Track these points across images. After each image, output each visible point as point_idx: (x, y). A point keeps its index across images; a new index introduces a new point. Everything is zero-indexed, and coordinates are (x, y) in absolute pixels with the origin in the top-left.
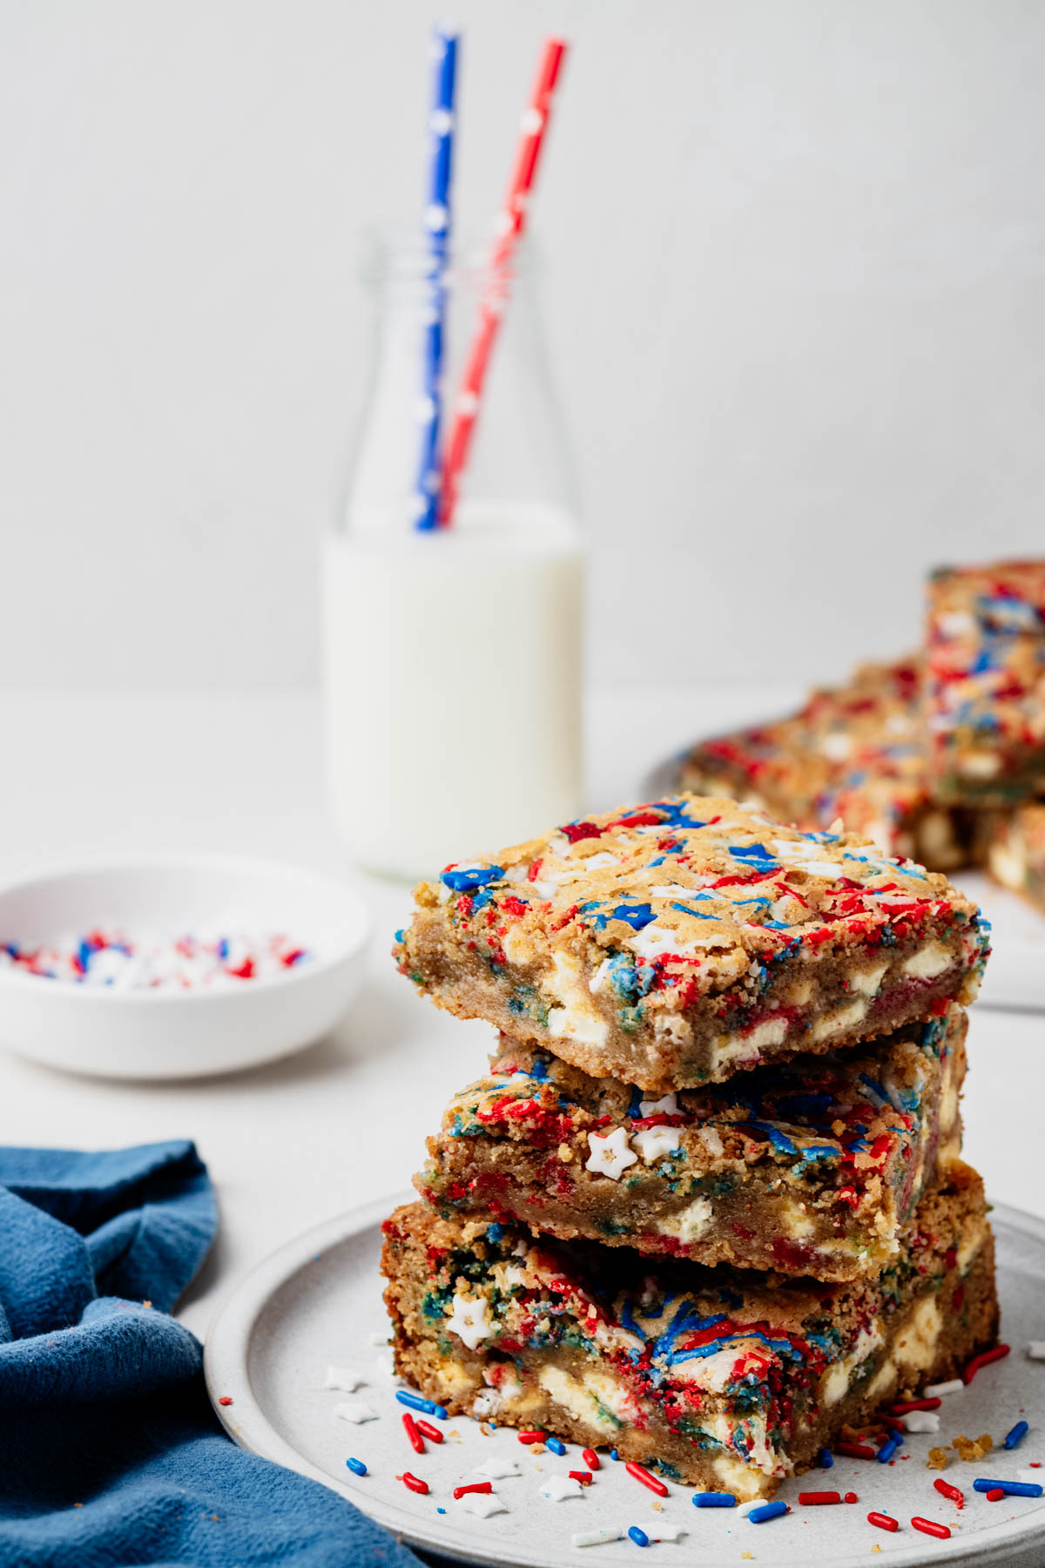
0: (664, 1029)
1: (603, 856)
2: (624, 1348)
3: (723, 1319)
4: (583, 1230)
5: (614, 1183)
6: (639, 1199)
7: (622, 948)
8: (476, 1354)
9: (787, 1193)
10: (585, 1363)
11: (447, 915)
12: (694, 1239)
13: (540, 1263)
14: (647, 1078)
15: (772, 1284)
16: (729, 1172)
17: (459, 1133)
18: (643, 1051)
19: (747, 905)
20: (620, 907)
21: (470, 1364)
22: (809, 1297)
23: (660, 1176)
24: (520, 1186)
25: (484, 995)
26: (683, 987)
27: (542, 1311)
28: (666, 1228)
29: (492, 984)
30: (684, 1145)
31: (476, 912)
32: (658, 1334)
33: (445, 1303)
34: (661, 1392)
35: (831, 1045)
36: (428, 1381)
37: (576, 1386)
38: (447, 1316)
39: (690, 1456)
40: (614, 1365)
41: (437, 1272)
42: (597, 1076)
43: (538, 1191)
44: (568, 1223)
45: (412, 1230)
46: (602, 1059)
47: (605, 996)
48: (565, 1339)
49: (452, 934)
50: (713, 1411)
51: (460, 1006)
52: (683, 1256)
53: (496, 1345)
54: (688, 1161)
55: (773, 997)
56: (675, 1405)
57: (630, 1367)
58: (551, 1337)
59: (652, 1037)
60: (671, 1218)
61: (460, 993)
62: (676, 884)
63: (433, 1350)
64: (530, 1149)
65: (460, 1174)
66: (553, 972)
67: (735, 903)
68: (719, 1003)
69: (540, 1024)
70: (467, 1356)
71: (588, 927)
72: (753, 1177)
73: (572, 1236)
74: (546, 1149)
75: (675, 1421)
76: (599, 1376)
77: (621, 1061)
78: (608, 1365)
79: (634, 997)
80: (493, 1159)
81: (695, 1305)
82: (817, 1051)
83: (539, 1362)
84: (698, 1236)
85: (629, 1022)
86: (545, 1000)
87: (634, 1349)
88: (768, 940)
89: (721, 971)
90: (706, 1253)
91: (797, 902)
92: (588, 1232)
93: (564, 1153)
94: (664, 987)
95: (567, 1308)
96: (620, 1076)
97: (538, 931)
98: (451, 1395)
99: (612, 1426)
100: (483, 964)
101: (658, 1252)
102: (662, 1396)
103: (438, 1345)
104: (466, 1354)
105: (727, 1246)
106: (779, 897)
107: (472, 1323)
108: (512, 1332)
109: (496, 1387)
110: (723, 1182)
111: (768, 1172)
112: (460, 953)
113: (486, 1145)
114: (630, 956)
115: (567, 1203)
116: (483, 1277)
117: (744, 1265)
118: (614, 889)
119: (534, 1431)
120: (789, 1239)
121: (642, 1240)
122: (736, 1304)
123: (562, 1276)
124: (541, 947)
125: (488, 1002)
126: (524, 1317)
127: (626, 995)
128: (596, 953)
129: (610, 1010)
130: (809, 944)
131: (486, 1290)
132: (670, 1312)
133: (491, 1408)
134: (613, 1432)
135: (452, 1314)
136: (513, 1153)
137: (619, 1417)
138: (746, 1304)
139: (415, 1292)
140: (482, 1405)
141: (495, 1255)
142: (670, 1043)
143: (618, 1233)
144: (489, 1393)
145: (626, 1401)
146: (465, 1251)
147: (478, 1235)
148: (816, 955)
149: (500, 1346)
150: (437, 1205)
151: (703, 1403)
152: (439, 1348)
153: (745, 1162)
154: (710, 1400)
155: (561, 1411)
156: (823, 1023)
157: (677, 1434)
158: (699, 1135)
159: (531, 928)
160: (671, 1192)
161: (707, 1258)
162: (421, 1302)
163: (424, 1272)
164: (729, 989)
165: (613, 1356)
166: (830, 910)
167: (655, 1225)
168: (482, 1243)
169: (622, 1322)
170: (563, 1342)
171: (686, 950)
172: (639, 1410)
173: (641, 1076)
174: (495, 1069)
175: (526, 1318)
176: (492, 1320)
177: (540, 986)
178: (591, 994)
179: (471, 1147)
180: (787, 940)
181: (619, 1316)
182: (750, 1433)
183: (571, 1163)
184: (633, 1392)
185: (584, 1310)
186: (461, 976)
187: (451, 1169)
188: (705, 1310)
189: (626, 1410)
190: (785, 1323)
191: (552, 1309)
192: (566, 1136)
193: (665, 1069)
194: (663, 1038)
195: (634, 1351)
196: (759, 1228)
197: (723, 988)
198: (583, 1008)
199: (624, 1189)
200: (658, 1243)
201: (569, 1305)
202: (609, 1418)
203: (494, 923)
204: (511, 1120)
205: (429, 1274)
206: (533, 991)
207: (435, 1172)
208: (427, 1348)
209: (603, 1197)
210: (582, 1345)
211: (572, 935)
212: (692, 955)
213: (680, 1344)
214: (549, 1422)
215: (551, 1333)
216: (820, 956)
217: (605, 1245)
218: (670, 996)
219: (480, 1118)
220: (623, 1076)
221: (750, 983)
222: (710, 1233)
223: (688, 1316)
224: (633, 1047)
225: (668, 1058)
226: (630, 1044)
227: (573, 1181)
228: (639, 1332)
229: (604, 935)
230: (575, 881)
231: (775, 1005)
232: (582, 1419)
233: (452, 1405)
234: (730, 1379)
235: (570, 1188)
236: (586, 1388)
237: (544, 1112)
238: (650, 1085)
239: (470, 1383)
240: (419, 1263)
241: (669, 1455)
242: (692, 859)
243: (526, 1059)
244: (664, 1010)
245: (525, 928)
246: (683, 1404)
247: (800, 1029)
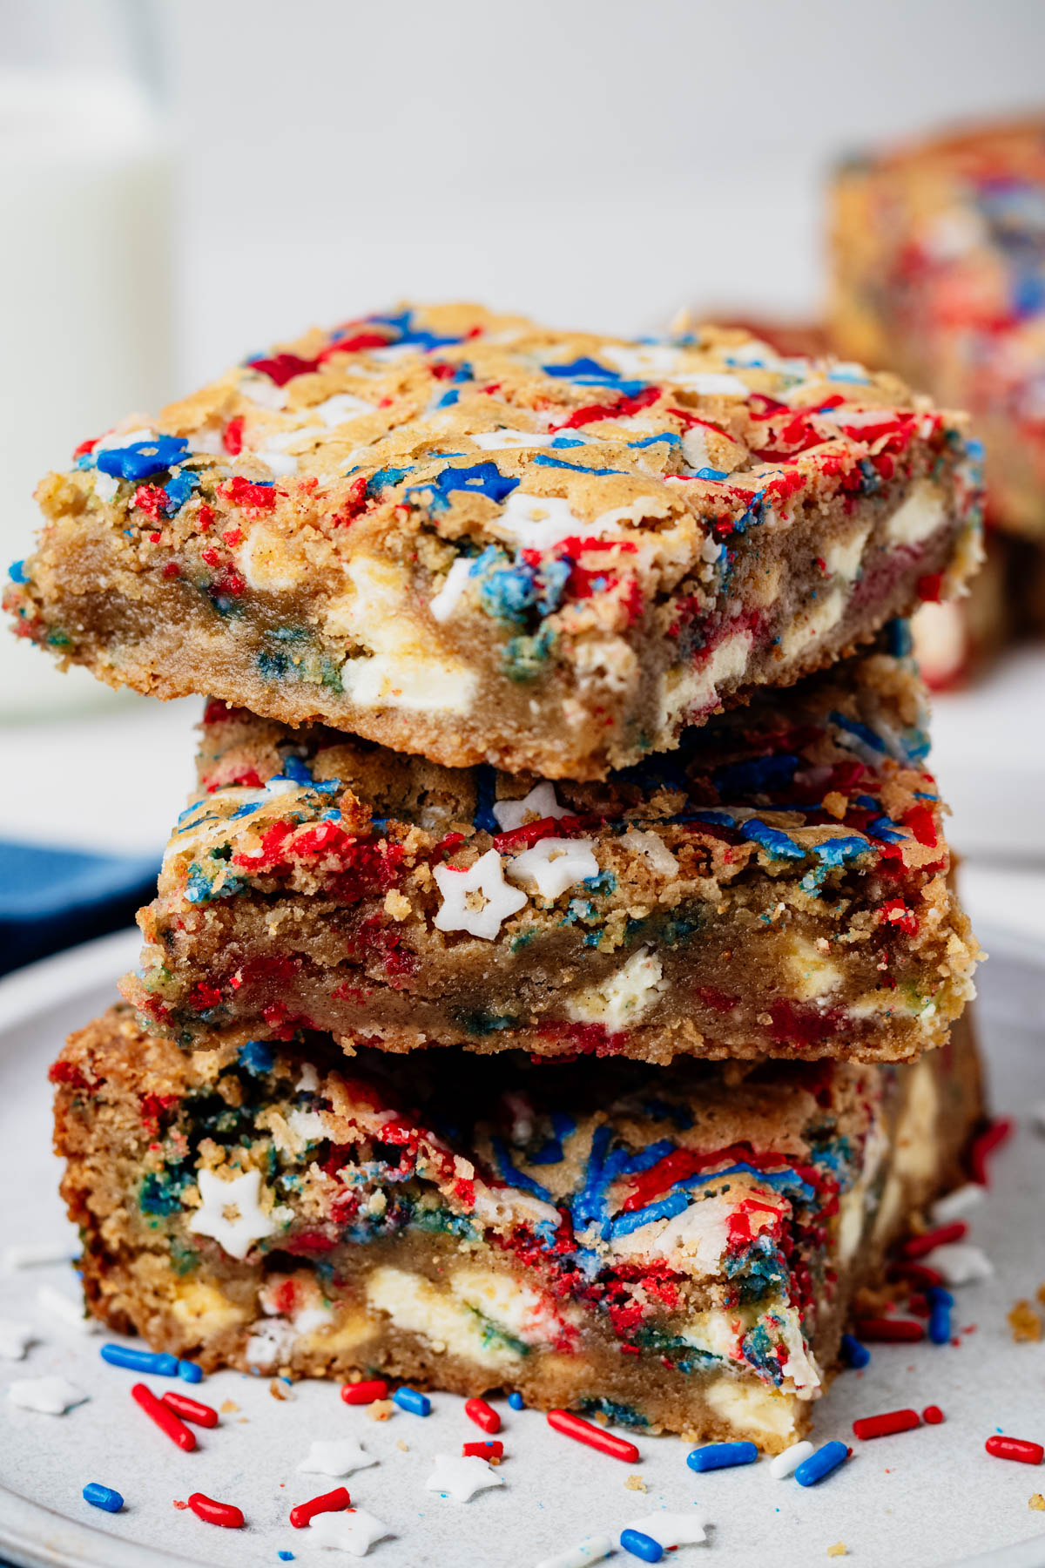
0: (593, 667)
1: (338, 402)
2: (526, 1222)
3: (672, 1148)
4: (434, 1033)
5: (488, 946)
6: (531, 967)
7: (482, 538)
8: (247, 1266)
9: (793, 925)
10: (454, 1257)
11: (110, 524)
12: (632, 1023)
13: (353, 1099)
14: (564, 757)
15: (734, 1078)
16: (693, 900)
17: (206, 895)
18: (554, 711)
19: (652, 446)
20: (445, 472)
21: (233, 1286)
22: (796, 1092)
23: (569, 924)
24: (319, 973)
25: (205, 653)
26: (623, 590)
27: (370, 1178)
28: (582, 1010)
29: (217, 632)
30: (608, 866)
31: (177, 510)
32: (570, 1189)
33: (182, 1187)
34: (601, 1286)
35: (801, 669)
36: (155, 1323)
37: (438, 1297)
38: (187, 1208)
39: (661, 1387)
40: (511, 1253)
41: (162, 1135)
42: (459, 765)
43: (351, 976)
44: (407, 1024)
45: (111, 1071)
46: (465, 735)
47: (468, 625)
48: (416, 1220)
49: (128, 555)
50: (707, 1305)
51: (155, 677)
52: (612, 1053)
53: (283, 1246)
54: (620, 893)
55: (736, 596)
56: (628, 1305)
57: (540, 1252)
58: (390, 1220)
59: (571, 683)
60: (589, 992)
61: (152, 656)
62: (504, 428)
63: (163, 1269)
64: (331, 906)
65: (208, 965)
66: (346, 597)
67: (632, 445)
68: (670, 612)
69: (329, 690)
70: (226, 1270)
71: (416, 508)
72: (733, 906)
73: (416, 1046)
74: (359, 904)
75: (630, 1331)
76: (485, 1275)
77: (506, 733)
78: (499, 1254)
79: (529, 619)
80: (273, 932)
81: (615, 1132)
82: (786, 681)
83: (366, 1264)
84: (638, 1018)
85: (525, 663)
86: (334, 646)
87: (544, 1222)
88: (716, 499)
89: (668, 557)
90: (652, 1044)
91: (713, 434)
92: (442, 1034)
93: (396, 905)
94: (588, 593)
95: (418, 1168)
96: (502, 760)
97: (308, 529)
98: (202, 1339)
99: (510, 1355)
100: (197, 599)
101: (568, 1053)
102: (604, 1294)
103: (172, 1258)
104: (229, 1269)
105: (690, 1026)
106: (683, 431)
107: (238, 1215)
108: (314, 1220)
109: (286, 1313)
110: (681, 920)
111: (757, 893)
112: (147, 587)
113: (254, 910)
114: (500, 549)
115: (406, 991)
116: (246, 1132)
117: (719, 1054)
118: (416, 445)
119: (363, 1381)
120: (797, 1002)
121: (539, 1035)
122: (685, 1121)
123: (392, 1114)
124: (321, 556)
125: (212, 665)
126: (336, 1193)
127: (513, 616)
128: (436, 553)
129: (480, 647)
130: (776, 499)
131: (256, 1156)
132: (581, 1149)
133: (279, 1352)
134: (512, 1364)
135: (198, 1203)
136: (304, 918)
137: (524, 1338)
138: (701, 1118)
139: (121, 1175)
140: (261, 1350)
141: (256, 1094)
142: (605, 690)
143: (494, 1029)
144: (273, 1327)
145: (537, 1311)
146: (206, 1095)
147: (226, 1063)
148: (786, 518)
149: (291, 1247)
150: (170, 1024)
151: (683, 1295)
152: (173, 1264)
153: (718, 881)
154: (693, 1288)
155: (411, 1342)
156: (794, 634)
157: (635, 1352)
158: (625, 846)
159: (293, 525)
160: (591, 948)
161: (656, 1052)
162: (134, 1191)
163: (138, 1139)
164: (678, 589)
165: (508, 1238)
166: (767, 445)
167: (563, 1009)
168: (235, 1078)
169: (503, 1178)
170: (412, 1226)
171: (605, 525)
172: (562, 1322)
173: (553, 756)
174: (214, 780)
175: (340, 1195)
176: (276, 1205)
177: (320, 625)
178: (436, 625)
179: (227, 916)
180: (747, 496)
181: (494, 1168)
182: (780, 1336)
183: (410, 921)
184: (548, 1294)
185: (447, 1168)
186: (152, 626)
187: (191, 958)
188: (635, 1137)
189: (535, 1325)
190: (778, 1141)
191: (388, 1174)
192: (396, 876)
193: (599, 737)
194: (593, 683)
195: (546, 1226)
196: (746, 989)
197: (670, 587)
198: (419, 651)
199: (506, 955)
200: (568, 1037)
201: (422, 1163)
202: (504, 1343)
203: (212, 527)
204: (298, 861)
205: (147, 1144)
206: (309, 634)
207: (164, 966)
208: (150, 1268)
209: (468, 975)
210: (450, 1226)
211: (384, 526)
212: (616, 533)
213: (617, 1202)
214: (390, 1361)
215: (390, 1215)
216: (792, 518)
217: (473, 1053)
218: (604, 609)
219: (244, 864)
220: (508, 760)
221: (707, 575)
222: (658, 1009)
223: (610, 1150)
224: (534, 706)
225: (604, 717)
226: (526, 702)
227: (412, 952)
228: (537, 1191)
229: (453, 518)
230: (318, 445)
231: (736, 608)
232: (453, 1350)
233: (207, 1357)
234: (728, 1249)
235: (410, 965)
236: (459, 1298)
237: (355, 840)
238: (569, 769)
239: (237, 1315)
240: (128, 1125)
241: (622, 1390)
242: (505, 388)
243: (268, 757)
244: (592, 634)
245: (282, 527)
246: (643, 1302)
247: (767, 647)
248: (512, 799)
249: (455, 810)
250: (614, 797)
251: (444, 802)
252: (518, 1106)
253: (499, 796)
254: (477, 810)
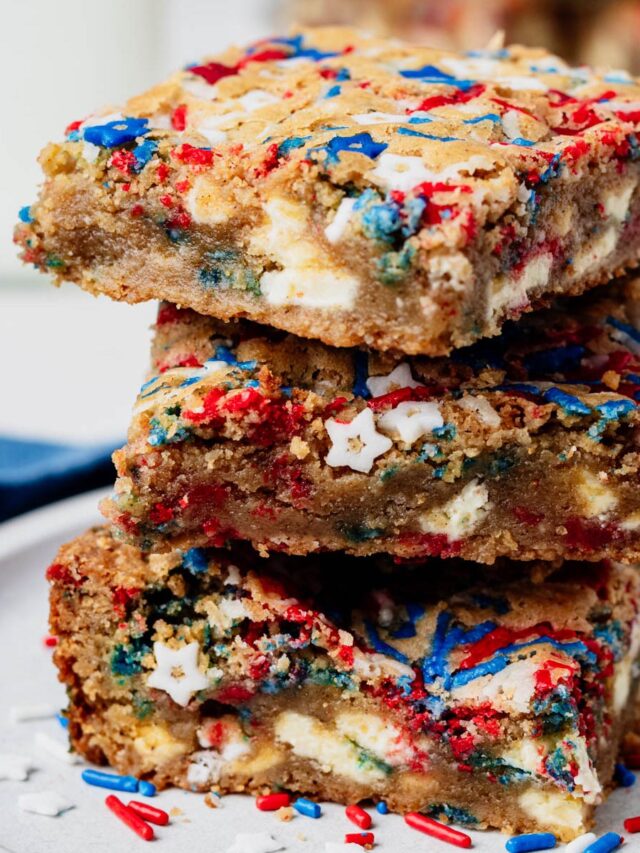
0: (441, 274)
1: (254, 95)
2: (390, 677)
3: (494, 627)
4: (325, 540)
5: (364, 477)
6: (395, 492)
7: (362, 184)
8: (188, 712)
9: (582, 462)
10: (339, 702)
11: (93, 179)
12: (466, 533)
13: (266, 590)
14: (420, 338)
15: (538, 578)
16: (510, 445)
17: (163, 441)
18: (413, 305)
20: (334, 139)
21: (178, 727)
22: (582, 588)
23: (422, 461)
24: (243, 497)
25: (161, 270)
26: (463, 219)
27: (278, 646)
28: (431, 524)
29: (170, 255)
30: (450, 420)
31: (142, 168)
32: (421, 655)
33: (142, 655)
34: (444, 723)
35: (587, 283)
36: (121, 754)
37: (326, 732)
38: (146, 670)
39: (487, 795)
40: (379, 699)
41: (128, 617)
42: (345, 346)
43: (266, 500)
44: (305, 534)
45: (92, 571)
46: (349, 324)
47: (351, 245)
48: (311, 676)
49: (106, 200)
50: (520, 735)
51: (125, 288)
52: (452, 555)
53: (214, 696)
54: (458, 439)
55: (541, 227)
56: (464, 736)
57: (400, 698)
58: (292, 676)
59: (426, 285)
60: (436, 511)
61: (123, 272)
62: (374, 111)
63: (128, 715)
64: (252, 449)
65: (163, 492)
66: (264, 227)
67: (466, 122)
68: (496, 236)
69: (251, 294)
70: (178, 716)
71: (315, 162)
72: (539, 449)
73: (311, 550)
74: (271, 447)
75: (465, 755)
76: (360, 716)
77: (379, 322)
78: (371, 700)
79: (396, 240)
80: (211, 466)
81: (453, 616)
82: (576, 292)
83: (275, 709)
84: (471, 530)
85: (393, 271)
86: (255, 262)
87: (404, 677)
88: (527, 159)
89: (494, 197)
90: (481, 549)
91: (523, 116)
92: (330, 542)
93: (298, 448)
94: (438, 220)
95: (313, 638)
96: (375, 342)
97: (237, 180)
98: (155, 766)
99: (379, 774)
100: (156, 232)
101: (420, 555)
102: (446, 728)
103: (134, 707)
104: (175, 714)
105: (508, 536)
106: (502, 114)
107: (183, 674)
108: (237, 677)
109: (216, 747)
110: (502, 459)
111: (556, 439)
112: (119, 223)
113: (197, 451)
114: (375, 191)
115: (305, 510)
116: (189, 615)
117: (529, 556)
118: (312, 121)
119: (272, 794)
120: (585, 518)
121: (400, 542)
122: (503, 608)
123: (294, 601)
124: (246, 198)
125: (167, 278)
126: (253, 657)
127: (385, 238)
128: (329, 194)
129: (361, 261)
130: (570, 160)
131: (196, 632)
132: (429, 627)
133: (210, 774)
134: (379, 780)
135: (154, 666)
136: (233, 457)
137: (388, 761)
138: (514, 606)
139: (98, 647)
140: (198, 772)
141: (196, 588)
142: (450, 290)
143: (368, 538)
144: (207, 757)
145: (398, 741)
146: (159, 588)
147: (173, 566)
148: (576, 174)
149: (220, 697)
150: (136, 534)
151: (503, 728)
152: (135, 711)
153: (529, 431)
154: (510, 723)
155: (307, 766)
156: (582, 257)
157: (468, 770)
158: (462, 406)
159: (226, 177)
160: (438, 479)
161: (484, 555)
162: (107, 658)
163: (111, 621)
164: (501, 221)
165: (377, 688)
166: (562, 124)
167: (417, 523)
168: (180, 576)
169: (373, 647)
170: (308, 681)
171: (450, 174)
172: (416, 749)
173: (412, 338)
175: (257, 658)
176: (210, 667)
177: (245, 247)
178: (329, 245)
179: (177, 456)
180: (549, 157)
181: (367, 640)
182: (572, 756)
183: (308, 459)
184: (406, 729)
185: (334, 638)
186: (123, 251)
187: (152, 486)
188: (467, 619)
189: (397, 751)
190: (570, 621)
191: (291, 643)
192: (298, 427)
193: (446, 323)
194: (442, 285)
195: (405, 679)
196: (548, 508)
197: (495, 218)
198: (316, 265)
199: (377, 483)
200: (421, 543)
201: (315, 634)
202: (374, 765)
203: (167, 179)
204: (229, 416)
205: (117, 624)
206: (238, 254)
207: (132, 492)
208: (118, 715)
209: (350, 498)
210: (336, 680)
211: (292, 175)
212: (457, 180)
213: (455, 663)
214: (291, 780)
215: (292, 673)
216: (580, 174)
217: (352, 556)
218: (449, 232)
219: (190, 418)
220: (380, 342)
221: (521, 211)
222: (486, 523)
223: (449, 629)
224: (399, 302)
225: (448, 309)
226: (394, 299)
227: (310, 482)
228: (398, 657)
229: (341, 169)
230: (240, 124)
231: (541, 236)
232: (336, 771)
233: (159, 778)
234: (536, 694)
235: (308, 491)
236: (341, 733)
237: (269, 401)
238: (424, 347)
239: (181, 748)
240: (104, 610)
241: (458, 798)
242: (374, 85)
243: (204, 346)
244: (442, 250)
245: (218, 178)
246: (474, 733)
247: (562, 266)
248: (380, 375)
249: (339, 383)
250: (453, 374)
251: (332, 378)
252: (382, 599)
253: (371, 373)
254: (355, 383)
